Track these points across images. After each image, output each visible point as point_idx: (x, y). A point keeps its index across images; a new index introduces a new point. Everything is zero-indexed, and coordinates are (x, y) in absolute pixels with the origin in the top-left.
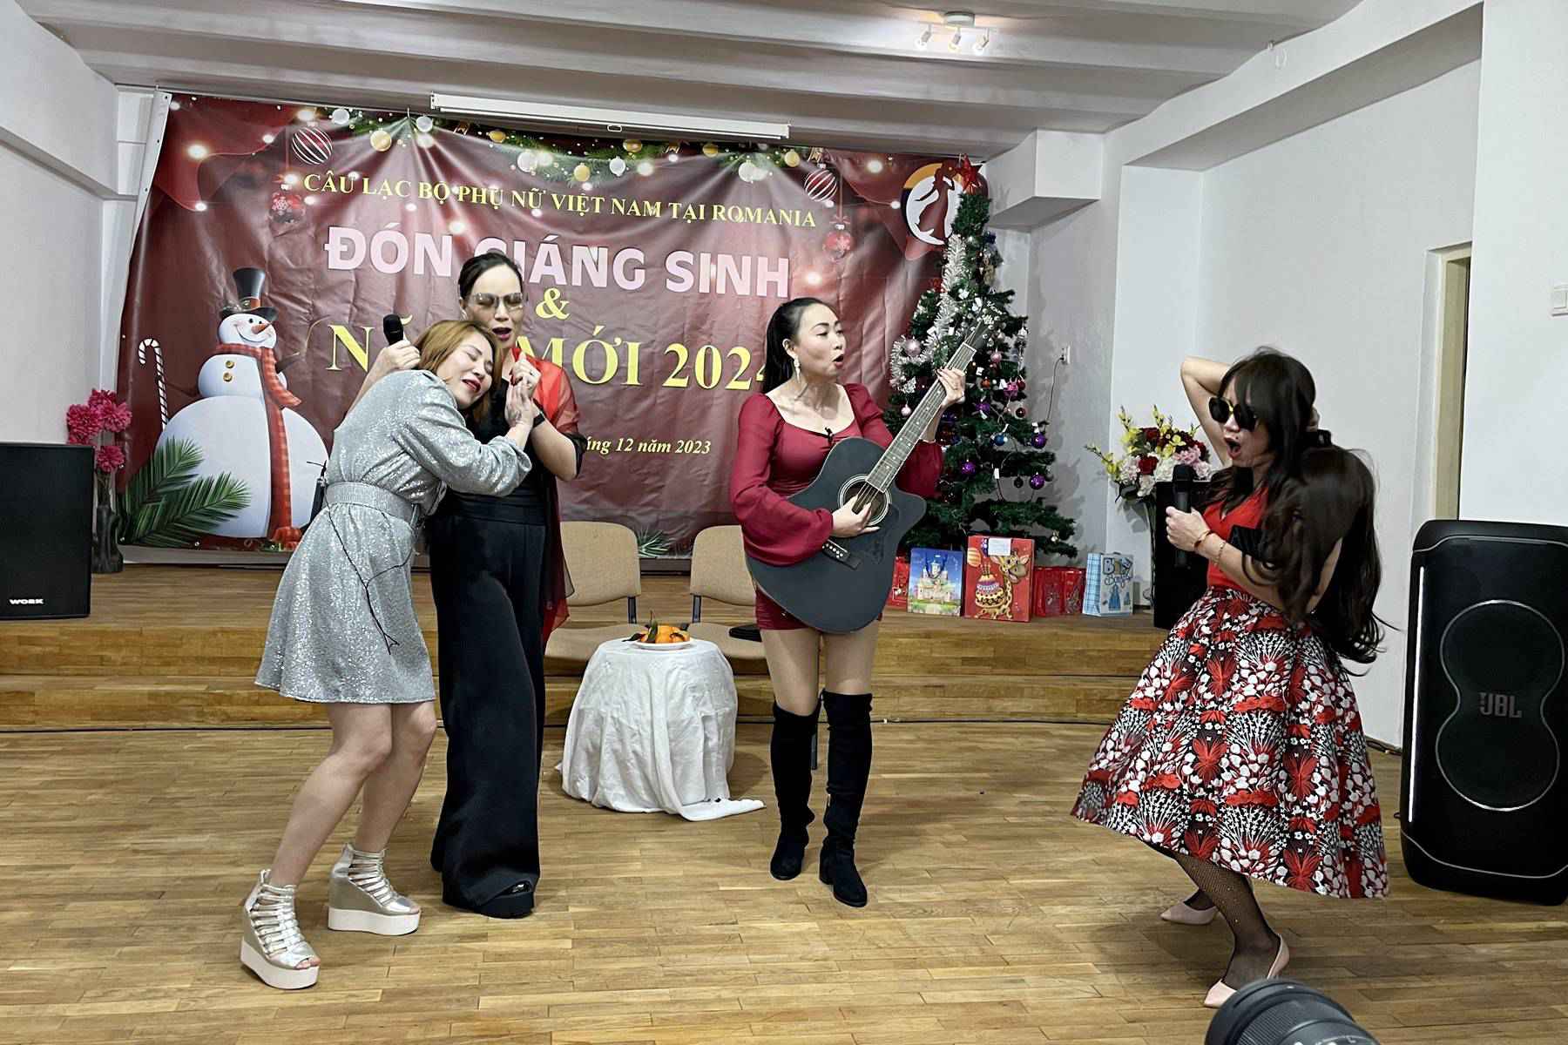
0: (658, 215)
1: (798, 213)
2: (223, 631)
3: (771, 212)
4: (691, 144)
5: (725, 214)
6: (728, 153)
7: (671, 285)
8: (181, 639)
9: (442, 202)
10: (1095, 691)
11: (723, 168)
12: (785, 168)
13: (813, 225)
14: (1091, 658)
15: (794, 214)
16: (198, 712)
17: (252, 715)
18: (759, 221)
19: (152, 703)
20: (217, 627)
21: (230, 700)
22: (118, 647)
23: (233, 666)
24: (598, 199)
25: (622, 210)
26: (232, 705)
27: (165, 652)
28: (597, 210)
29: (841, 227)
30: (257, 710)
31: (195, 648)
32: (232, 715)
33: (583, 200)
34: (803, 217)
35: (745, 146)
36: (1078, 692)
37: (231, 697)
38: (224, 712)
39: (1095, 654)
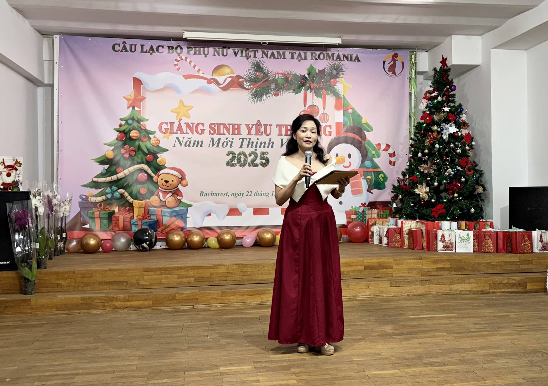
2: (110, 270)
8: (92, 274)
10: (497, 280)
16: (103, 306)
17: (126, 306)
19: (83, 302)
20: (107, 268)
22: (65, 279)
27: (86, 280)
30: (128, 304)
31: (98, 278)
36: (490, 280)
37: (117, 298)
38: (114, 305)
39: (495, 264)
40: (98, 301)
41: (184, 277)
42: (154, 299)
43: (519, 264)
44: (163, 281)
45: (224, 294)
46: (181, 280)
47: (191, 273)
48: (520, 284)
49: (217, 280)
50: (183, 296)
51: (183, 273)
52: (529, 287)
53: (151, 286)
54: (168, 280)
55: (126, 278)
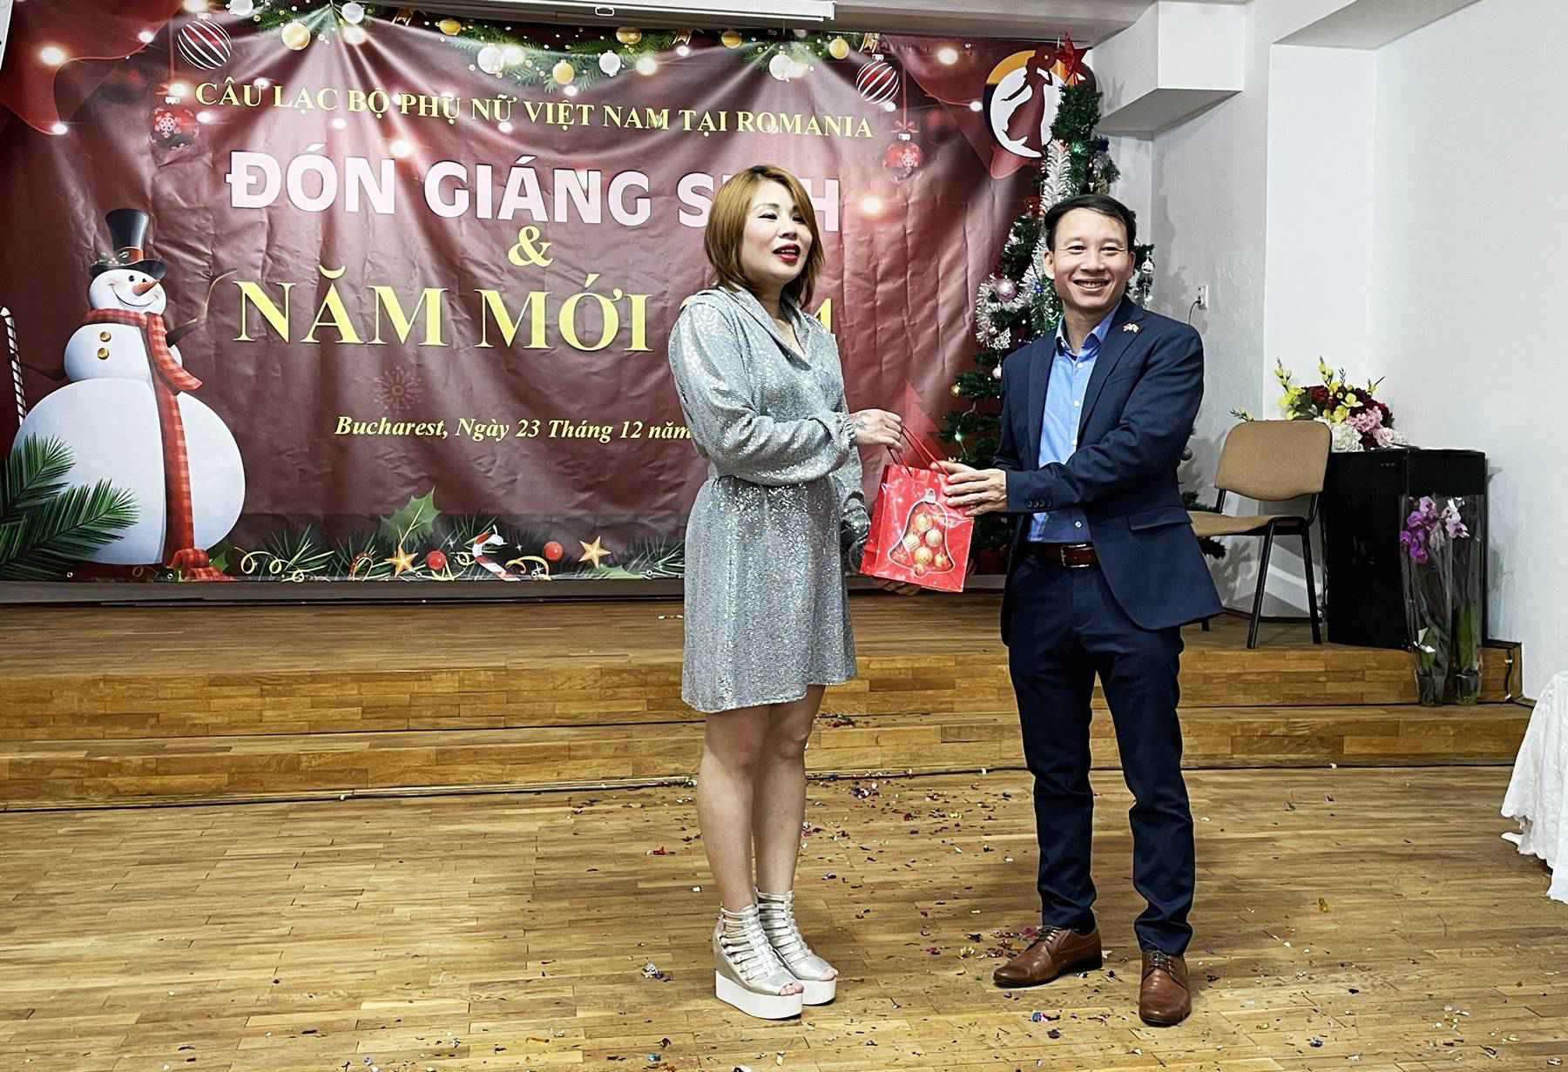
0: (665, 127)
1: (849, 120)
2: (106, 680)
3: (813, 120)
4: (706, 31)
5: (754, 124)
6: (754, 43)
7: (684, 218)
8: (51, 692)
9: (379, 116)
10: (1255, 725)
11: (748, 62)
12: (829, 60)
13: (869, 135)
14: (1249, 683)
15: (844, 122)
16: (77, 787)
17: (148, 788)
18: (798, 131)
19: (15, 776)
20: (98, 674)
21: (119, 769)
23: (123, 725)
24: (585, 108)
25: (618, 121)
26: (122, 775)
27: (29, 709)
28: (585, 122)
29: (906, 137)
30: (155, 781)
31: (69, 702)
32: (121, 790)
33: (566, 109)
34: (854, 128)
35: (776, 32)
36: (1234, 727)
37: (119, 764)
38: (111, 786)
39: (1253, 677)
40: (64, 773)
41: (329, 702)
42: (233, 770)
43: (1323, 679)
44: (268, 714)
45: (447, 756)
46: (323, 711)
47: (352, 691)
48: (1321, 739)
49: (429, 713)
50: (322, 761)
51: (328, 692)
52: (1351, 748)
53: (231, 729)
54: (284, 712)
55: (154, 703)
